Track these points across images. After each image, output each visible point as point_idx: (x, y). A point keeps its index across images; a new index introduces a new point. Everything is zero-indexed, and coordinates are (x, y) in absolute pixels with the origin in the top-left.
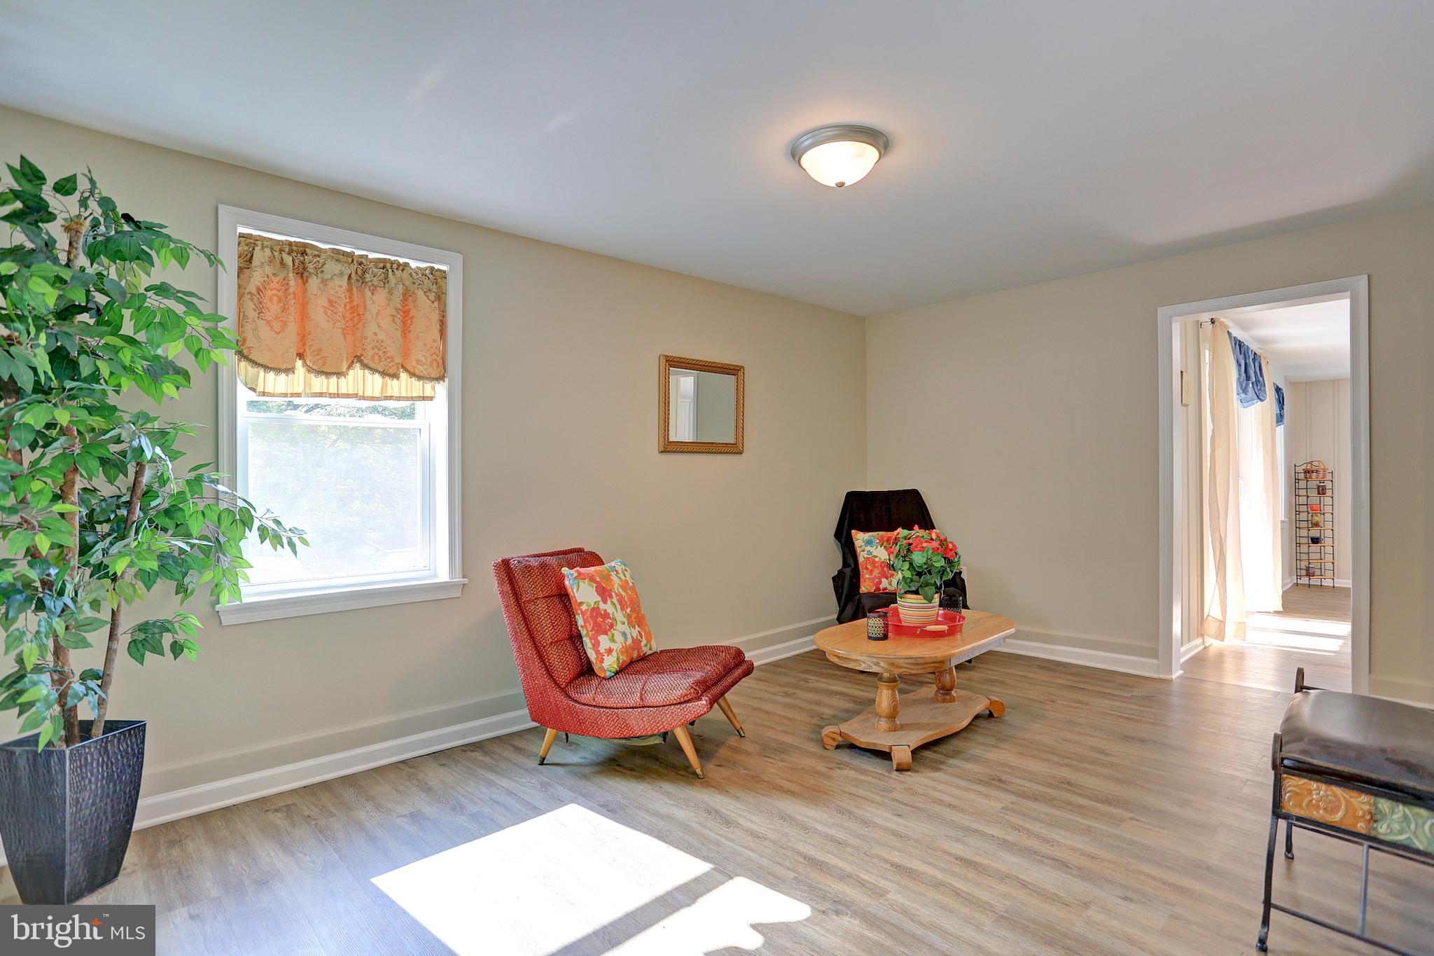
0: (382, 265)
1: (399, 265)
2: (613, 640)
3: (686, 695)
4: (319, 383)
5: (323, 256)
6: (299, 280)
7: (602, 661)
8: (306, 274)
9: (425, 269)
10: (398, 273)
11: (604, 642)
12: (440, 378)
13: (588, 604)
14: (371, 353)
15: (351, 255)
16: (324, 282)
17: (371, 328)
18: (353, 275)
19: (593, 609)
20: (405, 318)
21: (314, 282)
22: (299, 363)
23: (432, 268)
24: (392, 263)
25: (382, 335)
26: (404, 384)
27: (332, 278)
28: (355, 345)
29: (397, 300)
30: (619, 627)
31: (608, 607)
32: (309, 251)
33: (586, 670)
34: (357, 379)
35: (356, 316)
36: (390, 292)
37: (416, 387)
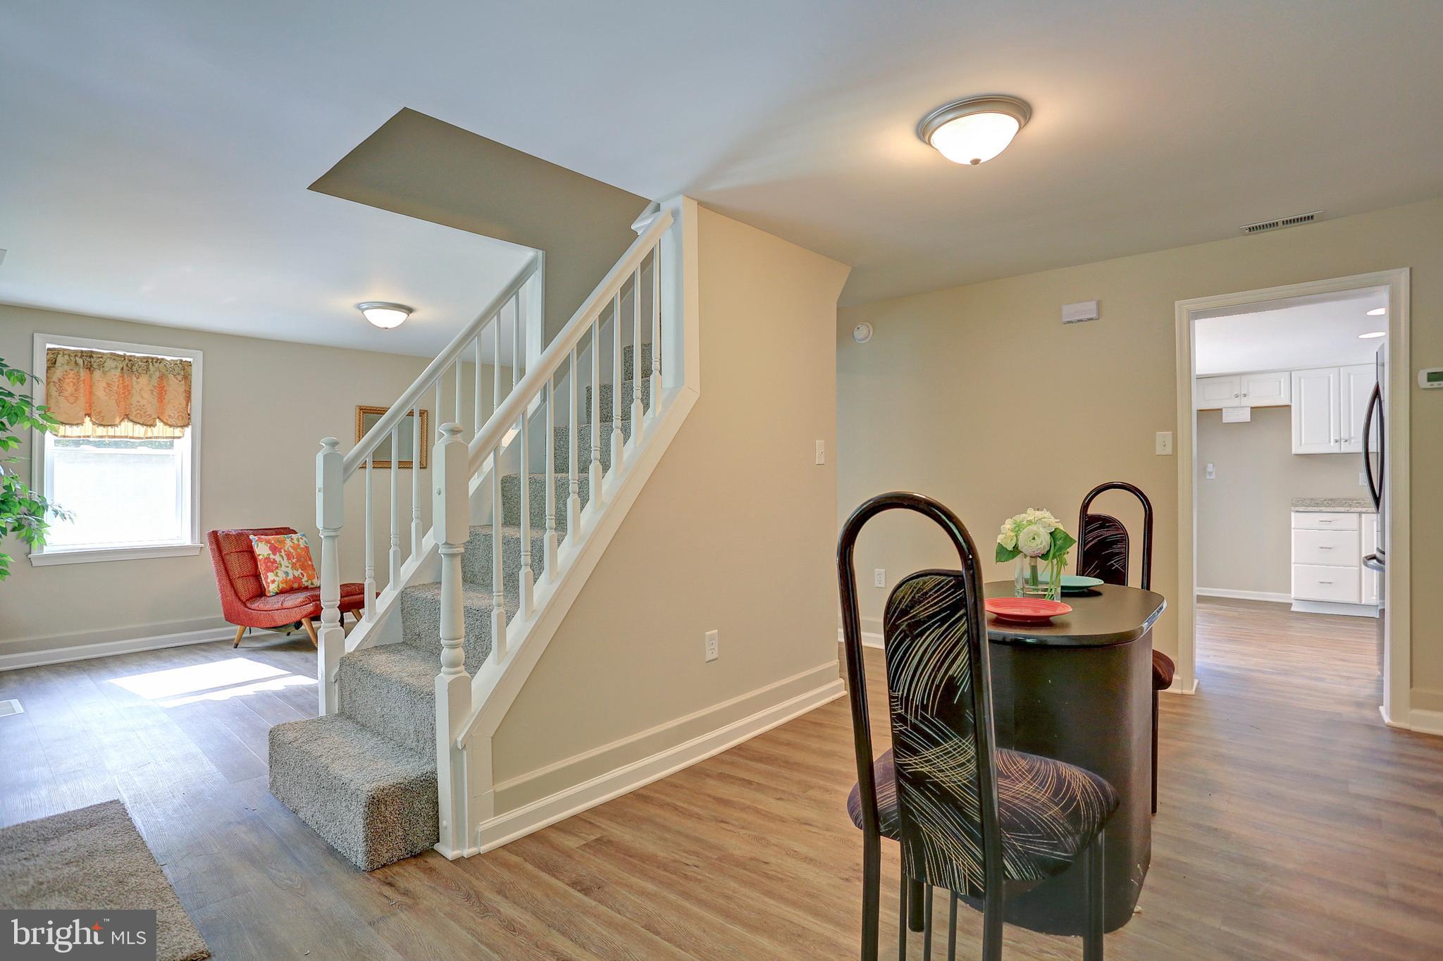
0: (145, 360)
1: (158, 359)
2: (277, 575)
3: (303, 602)
4: (101, 431)
5: (105, 357)
6: (88, 372)
7: (268, 587)
8: (92, 369)
9: (177, 361)
10: (156, 365)
11: (271, 576)
12: (187, 425)
13: (263, 555)
14: (135, 413)
15: (124, 356)
16: (104, 373)
17: (135, 398)
18: (125, 368)
19: (266, 558)
20: (161, 392)
21: (97, 374)
22: (87, 419)
23: (181, 361)
24: (152, 359)
25: (143, 402)
26: (160, 429)
27: (109, 371)
28: (126, 408)
29: (155, 381)
30: (283, 569)
31: (277, 558)
32: (94, 356)
33: (261, 593)
34: (126, 428)
35: (127, 391)
36: (150, 377)
37: (169, 431)
